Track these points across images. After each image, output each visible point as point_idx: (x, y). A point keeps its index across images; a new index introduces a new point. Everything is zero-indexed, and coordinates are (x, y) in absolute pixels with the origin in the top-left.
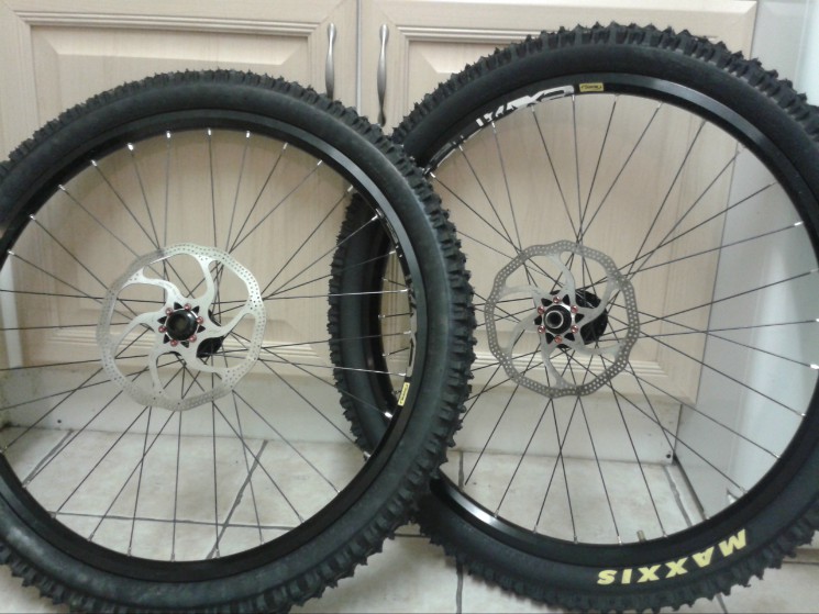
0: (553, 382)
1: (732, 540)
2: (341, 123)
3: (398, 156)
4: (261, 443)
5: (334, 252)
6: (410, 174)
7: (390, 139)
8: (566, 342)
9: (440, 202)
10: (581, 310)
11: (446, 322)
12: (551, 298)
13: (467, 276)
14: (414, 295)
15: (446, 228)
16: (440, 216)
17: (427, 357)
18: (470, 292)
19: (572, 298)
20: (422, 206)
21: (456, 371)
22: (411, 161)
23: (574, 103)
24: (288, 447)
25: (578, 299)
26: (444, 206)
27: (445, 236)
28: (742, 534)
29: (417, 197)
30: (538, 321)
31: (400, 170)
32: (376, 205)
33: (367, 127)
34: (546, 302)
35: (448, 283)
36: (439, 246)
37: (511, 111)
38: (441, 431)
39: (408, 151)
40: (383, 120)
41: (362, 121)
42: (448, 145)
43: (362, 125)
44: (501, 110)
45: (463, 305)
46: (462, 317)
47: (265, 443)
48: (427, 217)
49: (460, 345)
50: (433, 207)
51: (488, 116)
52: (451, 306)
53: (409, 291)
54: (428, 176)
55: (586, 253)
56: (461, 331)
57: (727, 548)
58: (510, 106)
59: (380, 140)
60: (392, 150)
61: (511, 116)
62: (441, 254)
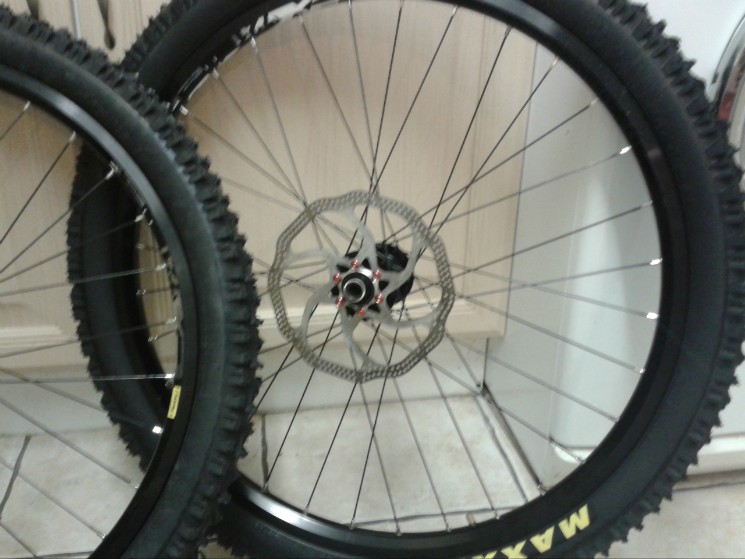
0: (360, 364)
1: (573, 517)
2: (48, 50)
3: (132, 89)
4: (24, 438)
5: (68, 216)
6: (150, 113)
7: (118, 67)
8: (371, 314)
9: (196, 146)
10: (385, 276)
11: (220, 305)
12: (346, 262)
13: (242, 241)
14: (174, 271)
15: (208, 182)
16: (198, 166)
17: (200, 351)
18: (245, 261)
19: (373, 260)
20: (171, 155)
21: (238, 366)
22: (151, 96)
23: (351, 11)
24: (56, 441)
25: (380, 260)
26: (202, 152)
27: (207, 193)
28: (584, 511)
29: (163, 144)
30: (335, 291)
31: (137, 108)
32: (108, 157)
33: (84, 54)
34: (342, 269)
35: (217, 255)
36: (200, 206)
37: (272, 24)
38: (226, 446)
39: (145, 81)
40: (111, 42)
41: (76, 47)
42: (199, 71)
43: (77, 53)
44: (260, 22)
45: (240, 280)
46: (239, 295)
47: (28, 439)
48: (180, 170)
49: (241, 332)
50: (187, 156)
51: (245, 31)
52: (224, 284)
53: (168, 269)
54: (177, 113)
55: (385, 206)
56: (241, 314)
57: (568, 528)
58: (271, 16)
59: (104, 70)
60: (120, 83)
61: (276, 29)
62: (204, 216)
